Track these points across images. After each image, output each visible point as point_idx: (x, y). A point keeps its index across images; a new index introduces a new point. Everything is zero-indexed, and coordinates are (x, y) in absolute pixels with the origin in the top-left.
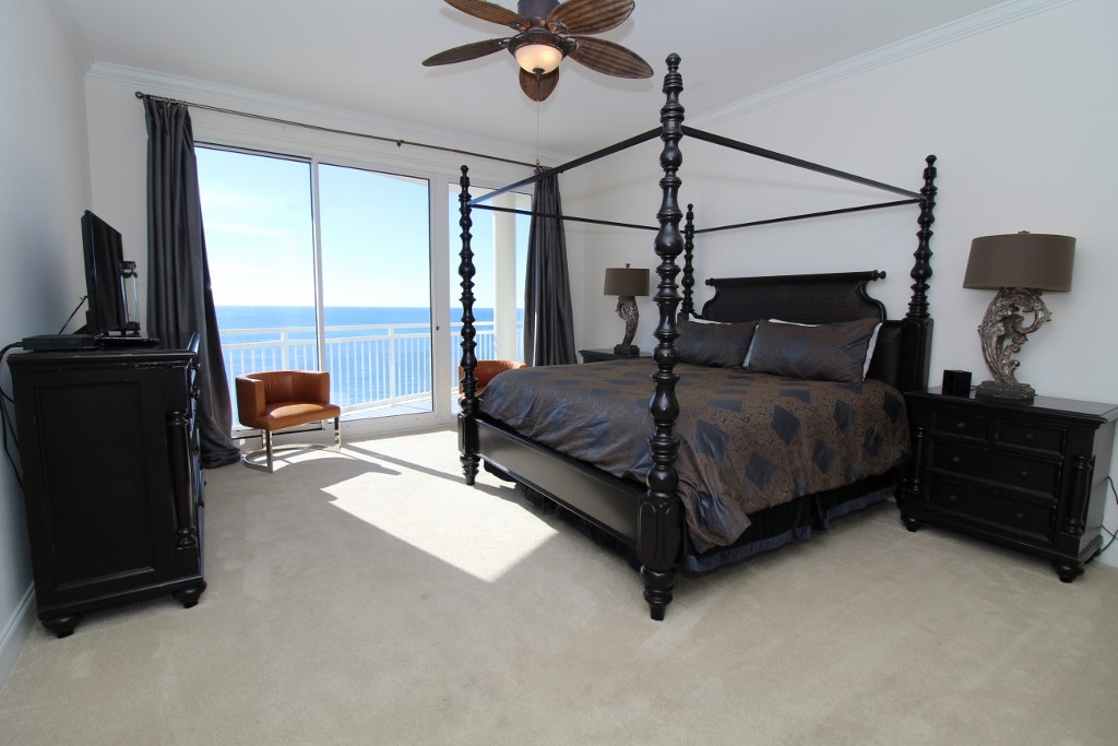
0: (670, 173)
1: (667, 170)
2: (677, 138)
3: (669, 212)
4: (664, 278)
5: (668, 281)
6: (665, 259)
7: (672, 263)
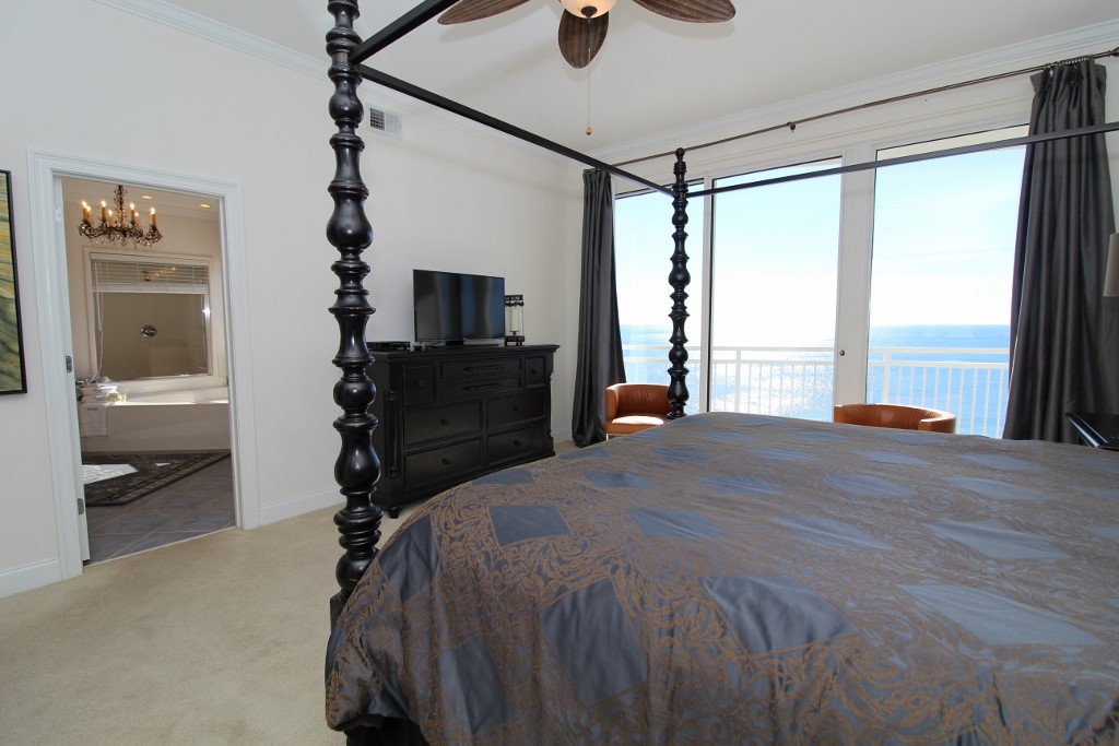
0: (347, 128)
1: (340, 124)
2: (354, 80)
3: (348, 184)
4: (344, 281)
5: (351, 284)
6: (344, 252)
7: (357, 259)
